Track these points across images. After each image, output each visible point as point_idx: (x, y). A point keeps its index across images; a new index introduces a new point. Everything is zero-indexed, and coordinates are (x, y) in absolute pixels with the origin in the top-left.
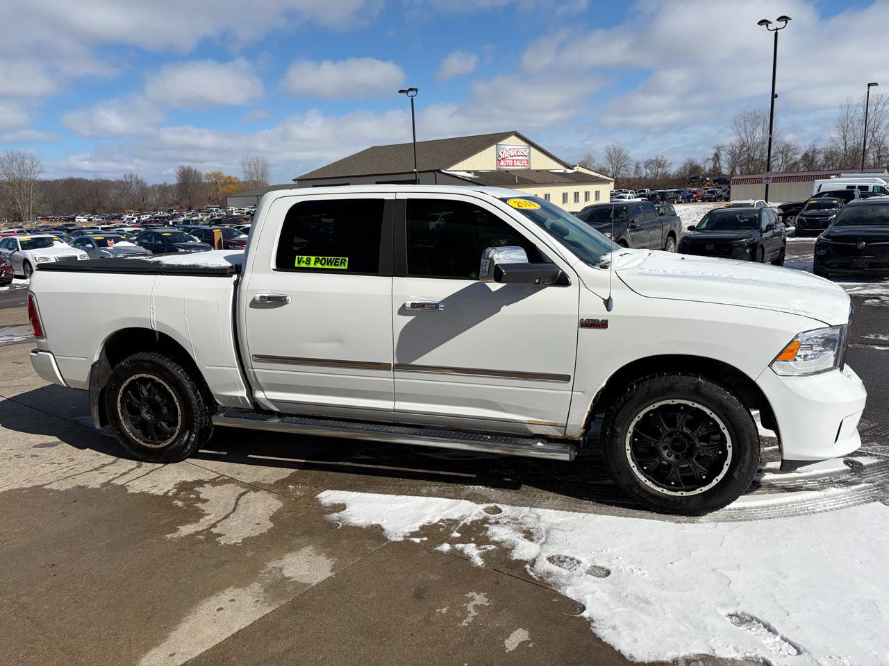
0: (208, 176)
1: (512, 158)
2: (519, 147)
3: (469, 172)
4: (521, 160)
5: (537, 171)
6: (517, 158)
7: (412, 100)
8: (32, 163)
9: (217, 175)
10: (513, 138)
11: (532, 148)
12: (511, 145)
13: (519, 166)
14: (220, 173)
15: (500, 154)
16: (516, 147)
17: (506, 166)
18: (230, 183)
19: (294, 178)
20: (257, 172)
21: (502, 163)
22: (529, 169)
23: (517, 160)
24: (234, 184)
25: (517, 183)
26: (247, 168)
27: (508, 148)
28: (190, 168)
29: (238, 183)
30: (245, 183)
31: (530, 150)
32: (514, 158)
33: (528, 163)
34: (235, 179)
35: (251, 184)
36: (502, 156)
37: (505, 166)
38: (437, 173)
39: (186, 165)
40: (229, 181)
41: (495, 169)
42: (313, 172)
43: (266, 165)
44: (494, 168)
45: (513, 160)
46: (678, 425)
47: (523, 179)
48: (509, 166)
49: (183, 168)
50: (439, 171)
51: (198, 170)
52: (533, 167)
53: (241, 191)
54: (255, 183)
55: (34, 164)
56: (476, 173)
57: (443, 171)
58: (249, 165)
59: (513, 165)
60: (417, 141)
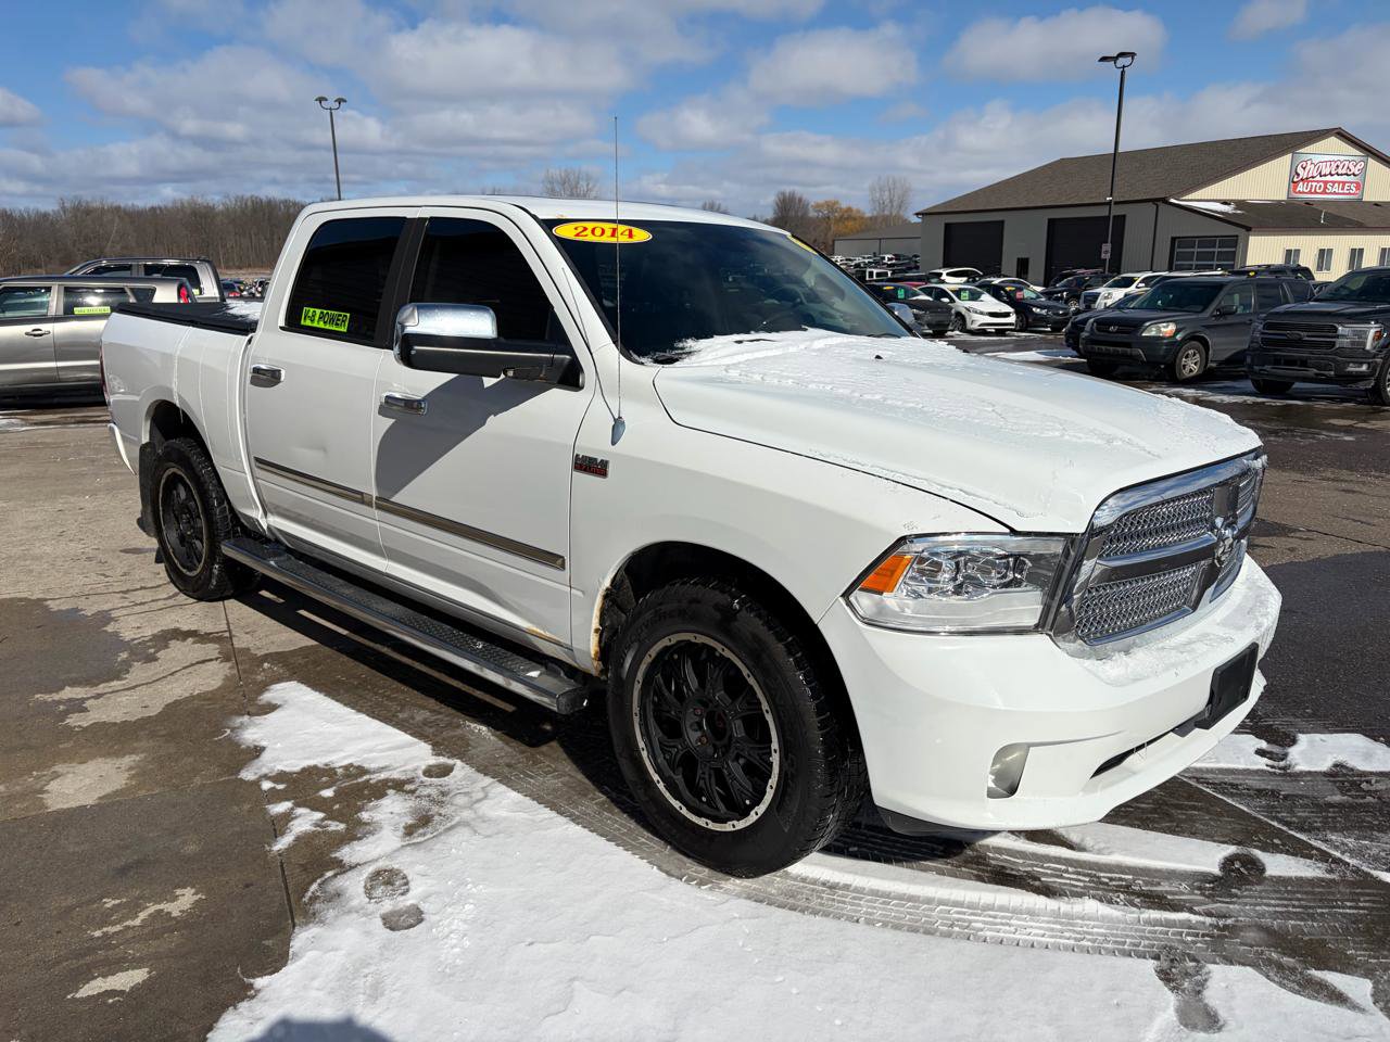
0: (818, 207)
1: (1324, 179)
2: (1342, 158)
3: (1225, 203)
4: (1344, 183)
5: (1376, 204)
6: (1336, 178)
7: (1123, 74)
8: (588, 185)
9: (831, 206)
10: (1333, 141)
11: (1371, 161)
12: (1328, 155)
13: (1336, 194)
14: (836, 203)
15: (1300, 170)
16: (1336, 158)
17: (1310, 192)
18: (850, 218)
19: (917, 211)
20: (891, 201)
21: (1301, 187)
22: (1360, 200)
23: (1334, 182)
24: (855, 219)
25: (1323, 226)
26: (878, 195)
27: (1316, 159)
28: (794, 194)
29: (862, 218)
30: (871, 218)
31: (1366, 165)
32: (1329, 178)
33: (1358, 188)
34: (858, 211)
35: (880, 220)
36: (1303, 174)
37: (1304, 192)
38: (1160, 204)
39: (788, 189)
40: (848, 216)
41: (1285, 198)
42: (950, 201)
43: (906, 191)
44: (1282, 196)
45: (1326, 183)
46: (709, 686)
47: (1336, 217)
48: (1316, 193)
49: (783, 194)
50: (1165, 201)
51: (804, 197)
52: (1370, 196)
53: (862, 231)
54: (886, 219)
55: (590, 186)
56: (1240, 204)
57: (1172, 201)
58: (881, 190)
59: (1324, 192)
60: (1120, 150)
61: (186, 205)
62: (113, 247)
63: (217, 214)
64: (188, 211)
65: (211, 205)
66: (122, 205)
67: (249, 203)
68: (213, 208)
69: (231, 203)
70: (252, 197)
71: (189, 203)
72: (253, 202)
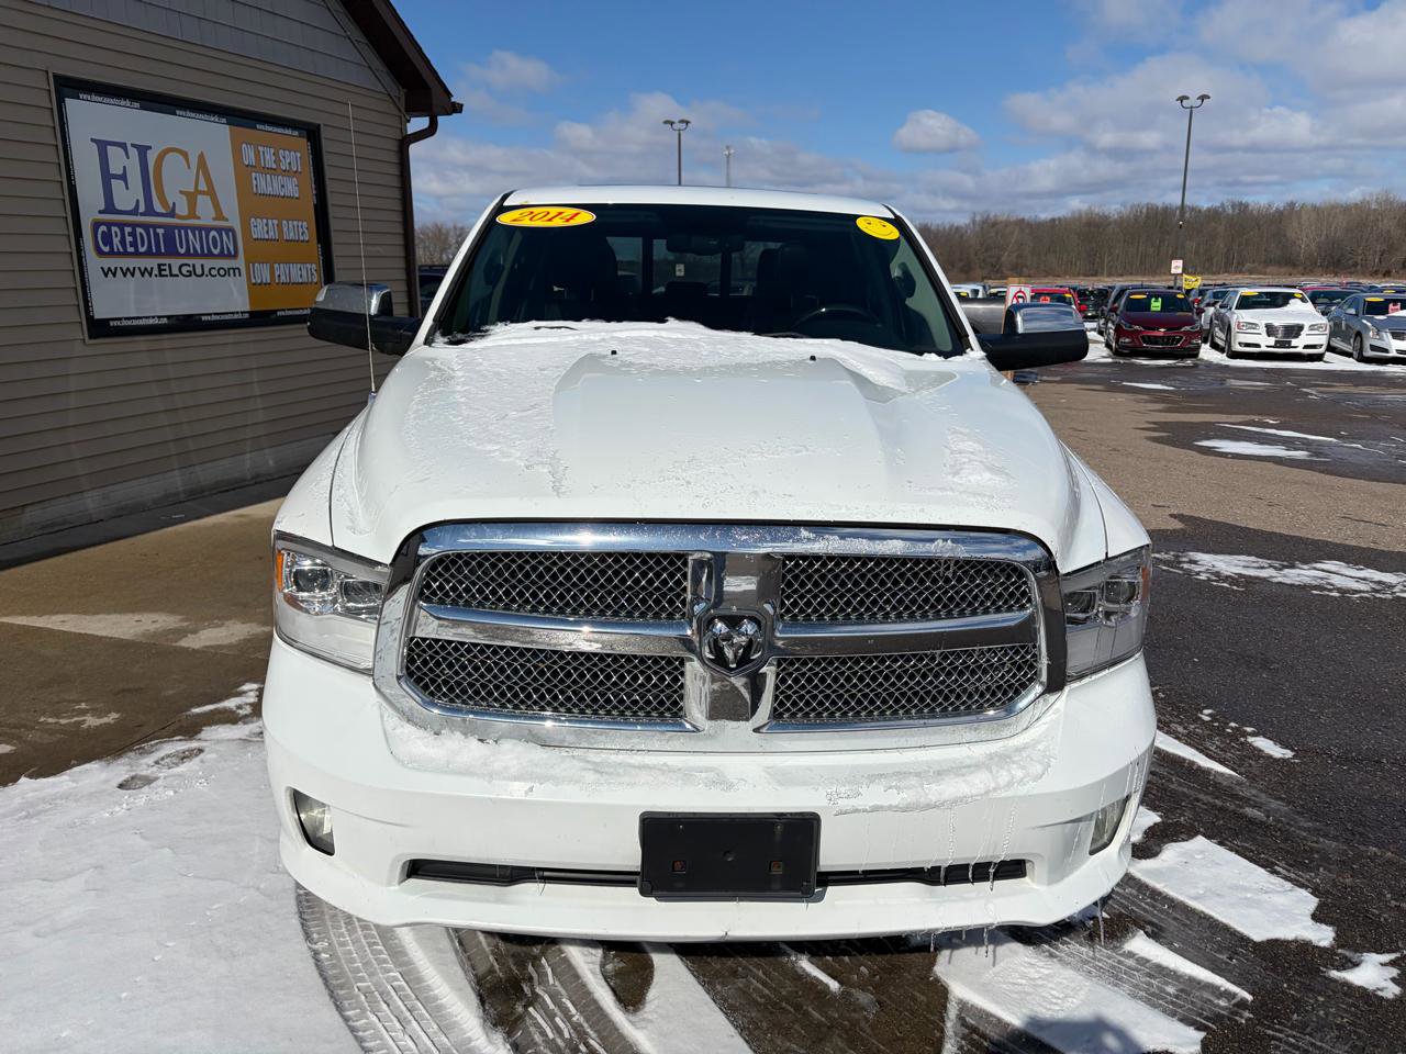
61: (1084, 215)
62: (1009, 256)
63: (1109, 224)
64: (1084, 220)
65: (1107, 213)
66: (1027, 217)
67: (1144, 210)
68: (1106, 217)
69: (1125, 211)
70: (1148, 204)
71: (1087, 214)
72: (1148, 209)
